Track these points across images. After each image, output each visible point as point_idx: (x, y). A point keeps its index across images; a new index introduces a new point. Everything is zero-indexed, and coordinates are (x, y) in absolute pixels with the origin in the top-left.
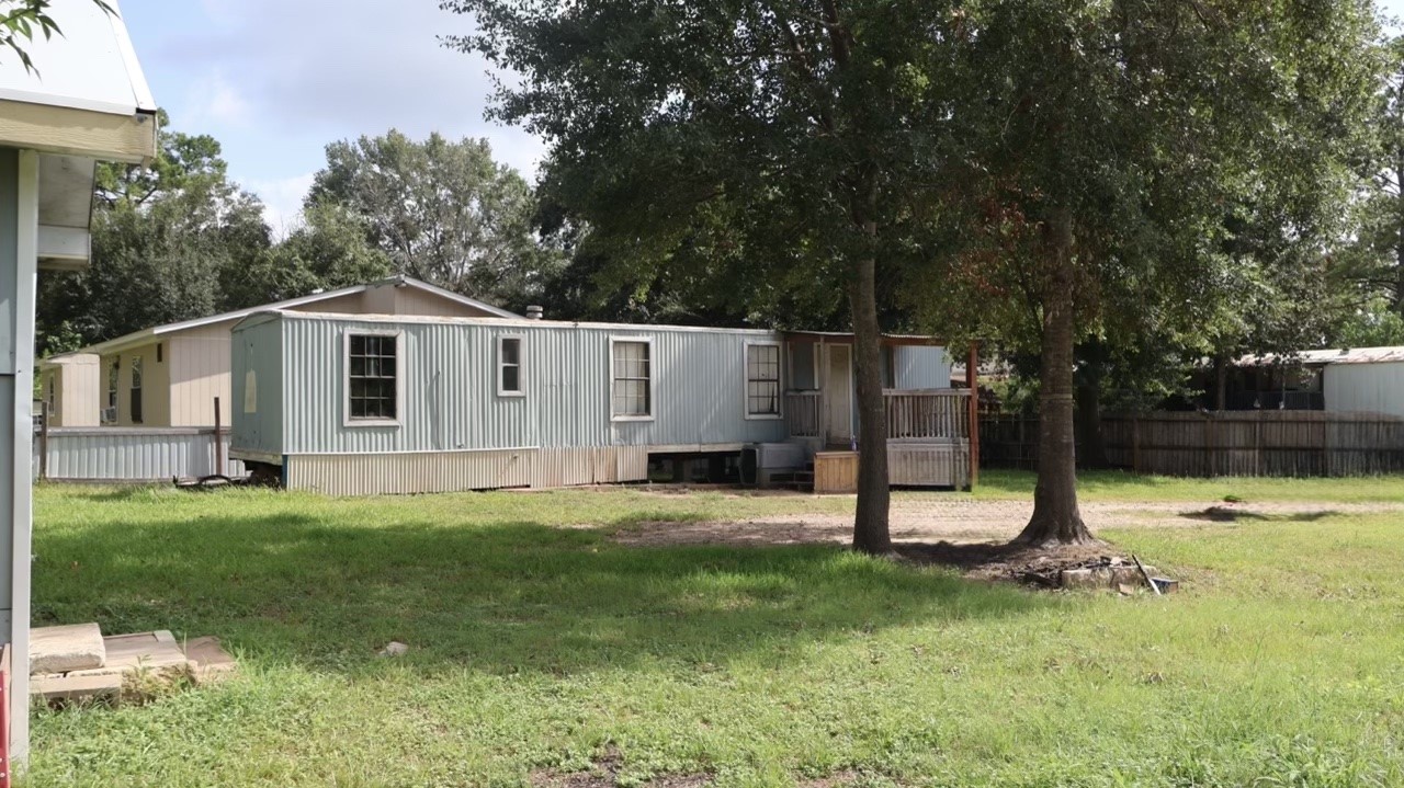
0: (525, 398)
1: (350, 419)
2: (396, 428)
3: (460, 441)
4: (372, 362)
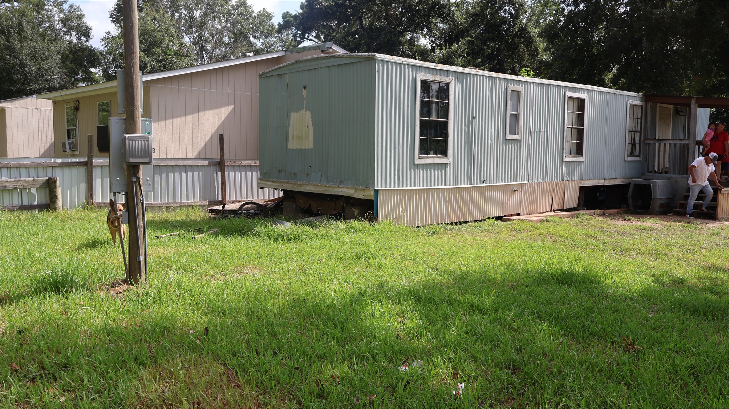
0: (520, 140)
1: (420, 158)
2: (446, 165)
3: (484, 178)
4: (434, 105)
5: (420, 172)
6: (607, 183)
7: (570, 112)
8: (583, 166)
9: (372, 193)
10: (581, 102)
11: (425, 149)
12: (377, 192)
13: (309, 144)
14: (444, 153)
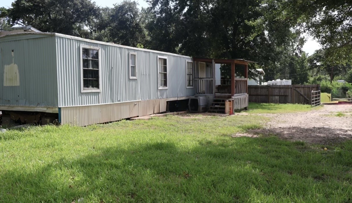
0: (137, 79)
1: (84, 89)
2: (99, 93)
3: (119, 99)
4: (90, 61)
5: (84, 97)
6: (179, 99)
7: (160, 65)
8: (168, 91)
9: (57, 109)
10: (165, 60)
11: (87, 84)
12: (60, 109)
13: (17, 83)
14: (98, 86)
